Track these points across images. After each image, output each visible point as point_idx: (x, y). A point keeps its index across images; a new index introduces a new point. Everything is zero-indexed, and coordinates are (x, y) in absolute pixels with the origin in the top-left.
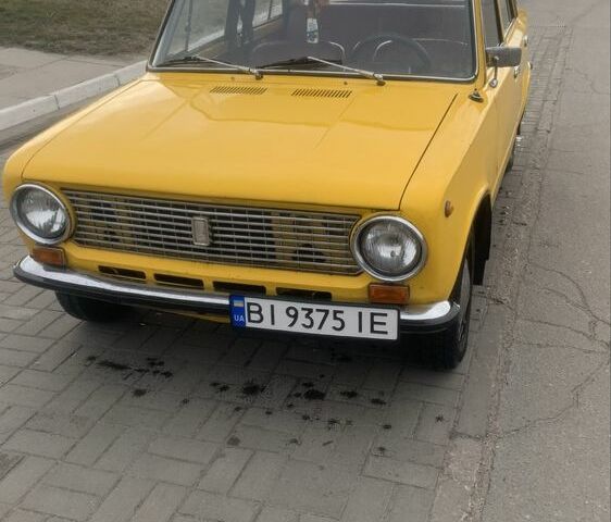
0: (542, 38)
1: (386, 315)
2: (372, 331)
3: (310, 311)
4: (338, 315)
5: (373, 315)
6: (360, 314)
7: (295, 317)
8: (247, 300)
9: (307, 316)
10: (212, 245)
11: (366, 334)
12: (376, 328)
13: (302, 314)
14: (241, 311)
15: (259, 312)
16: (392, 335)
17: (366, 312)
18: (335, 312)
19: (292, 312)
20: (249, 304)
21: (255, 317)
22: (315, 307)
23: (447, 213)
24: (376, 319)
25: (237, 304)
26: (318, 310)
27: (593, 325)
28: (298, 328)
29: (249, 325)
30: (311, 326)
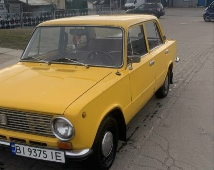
0: (204, 48)
1: (60, 153)
2: (56, 159)
3: (35, 150)
4: (45, 152)
5: (56, 153)
6: (52, 152)
7: (31, 152)
8: (16, 145)
9: (35, 152)
10: (8, 124)
11: (54, 160)
12: (58, 158)
13: (33, 151)
14: (14, 149)
15: (19, 149)
16: (63, 161)
17: (54, 152)
18: (44, 151)
19: (30, 150)
20: (16, 146)
21: (18, 151)
22: (37, 149)
23: (84, 116)
24: (57, 154)
25: (13, 146)
26: (38, 150)
27: (167, 159)
28: (32, 156)
29: (17, 154)
30: (36, 156)
